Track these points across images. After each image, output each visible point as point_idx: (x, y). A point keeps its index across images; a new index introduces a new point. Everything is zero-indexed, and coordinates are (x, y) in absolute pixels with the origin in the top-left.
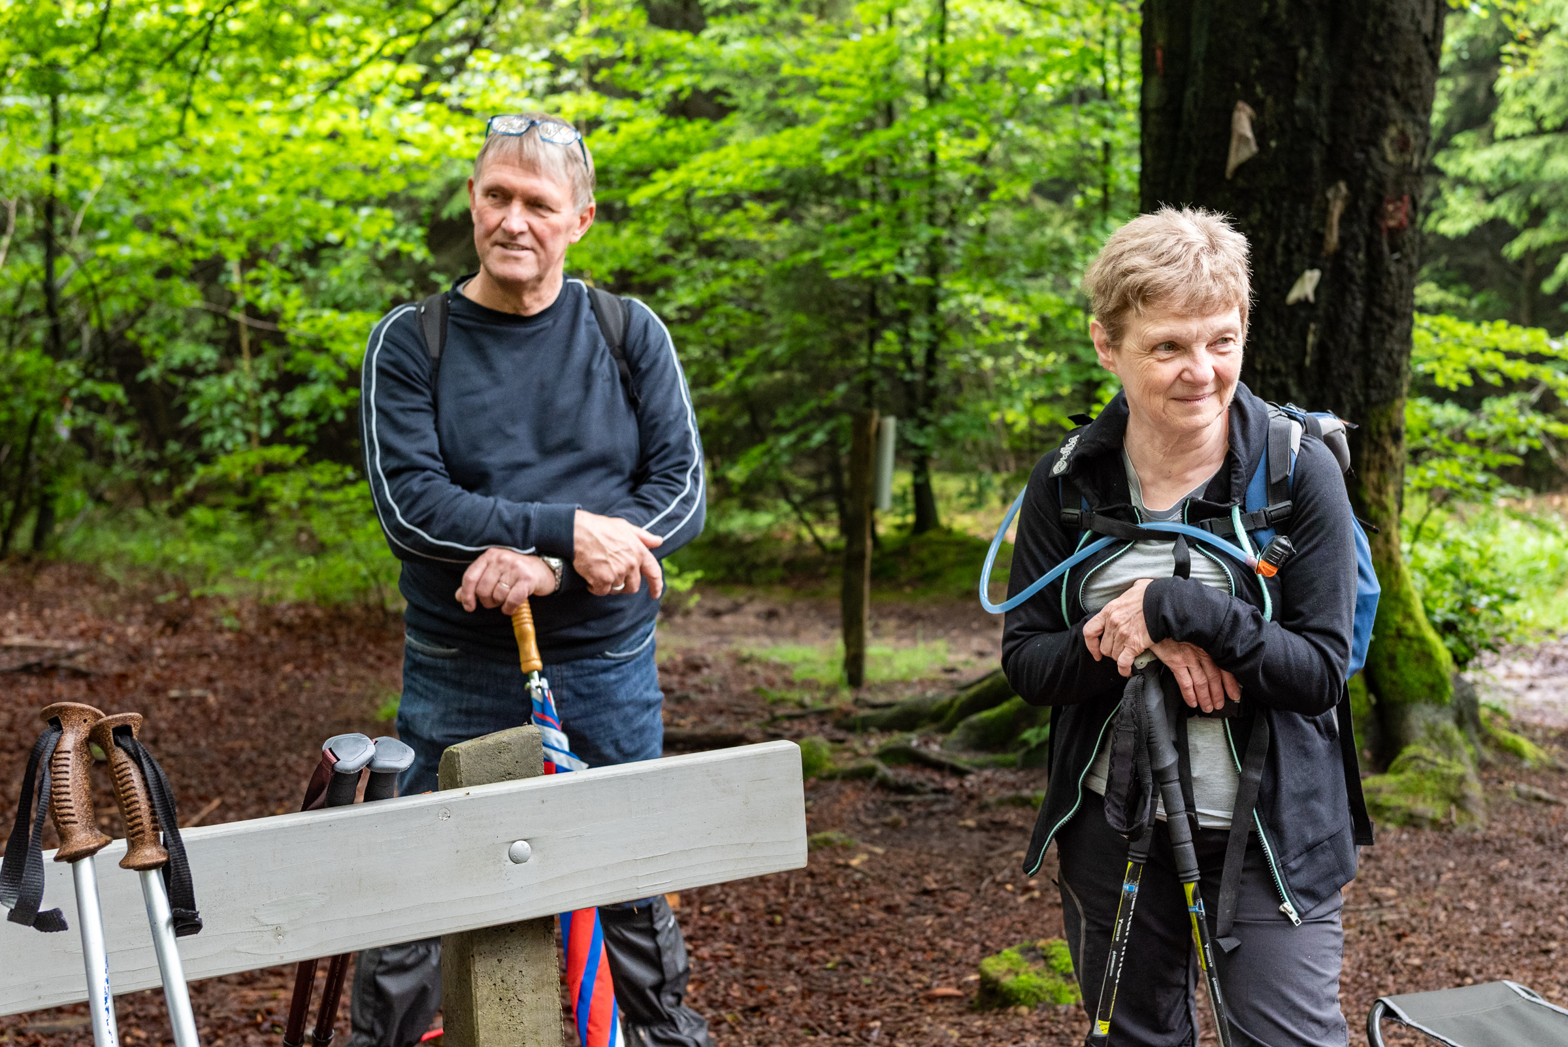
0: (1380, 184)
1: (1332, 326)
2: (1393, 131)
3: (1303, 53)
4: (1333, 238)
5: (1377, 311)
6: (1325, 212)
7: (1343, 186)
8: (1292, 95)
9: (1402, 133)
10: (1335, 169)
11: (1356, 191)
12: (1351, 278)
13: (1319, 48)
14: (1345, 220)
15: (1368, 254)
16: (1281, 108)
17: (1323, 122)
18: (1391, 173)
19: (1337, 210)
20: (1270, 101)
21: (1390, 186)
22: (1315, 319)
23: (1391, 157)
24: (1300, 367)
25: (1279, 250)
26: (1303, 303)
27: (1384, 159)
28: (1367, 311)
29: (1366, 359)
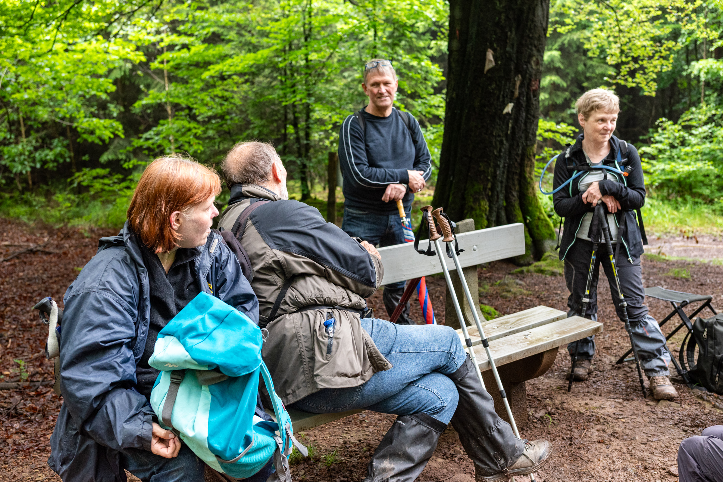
0: (531, 76)
1: (516, 121)
2: (534, 59)
3: (509, 33)
4: (517, 93)
5: (529, 116)
6: (514, 84)
7: (520, 76)
8: (505, 47)
9: (537, 59)
10: (518, 71)
11: (524, 78)
12: (522, 106)
13: (514, 32)
14: (520, 87)
15: (527, 98)
16: (502, 51)
17: (514, 55)
18: (534, 72)
19: (518, 83)
20: (498, 49)
21: (533, 76)
22: (511, 119)
23: (534, 67)
24: (507, 134)
25: (501, 96)
26: (508, 114)
27: (532, 68)
28: (527, 116)
29: (526, 131)
